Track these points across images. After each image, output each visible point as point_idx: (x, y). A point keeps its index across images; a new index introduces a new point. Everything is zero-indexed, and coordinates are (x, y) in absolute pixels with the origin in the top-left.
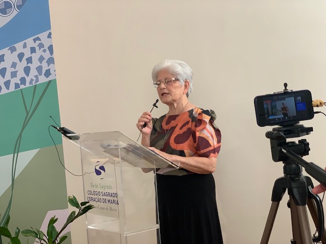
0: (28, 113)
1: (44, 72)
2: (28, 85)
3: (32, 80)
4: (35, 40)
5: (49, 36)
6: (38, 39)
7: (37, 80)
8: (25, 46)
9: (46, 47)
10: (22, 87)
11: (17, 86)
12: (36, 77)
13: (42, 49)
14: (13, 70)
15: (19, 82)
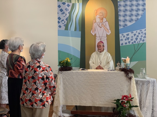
0: (135, 51)
1: (142, 40)
2: (136, 43)
3: (138, 42)
4: (140, 31)
5: (145, 30)
6: (141, 31)
7: (140, 42)
8: (137, 32)
9: (144, 33)
10: (134, 43)
11: (132, 43)
12: (140, 41)
13: (142, 33)
14: (132, 38)
15: (134, 42)
